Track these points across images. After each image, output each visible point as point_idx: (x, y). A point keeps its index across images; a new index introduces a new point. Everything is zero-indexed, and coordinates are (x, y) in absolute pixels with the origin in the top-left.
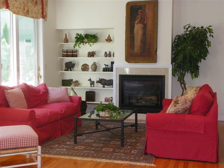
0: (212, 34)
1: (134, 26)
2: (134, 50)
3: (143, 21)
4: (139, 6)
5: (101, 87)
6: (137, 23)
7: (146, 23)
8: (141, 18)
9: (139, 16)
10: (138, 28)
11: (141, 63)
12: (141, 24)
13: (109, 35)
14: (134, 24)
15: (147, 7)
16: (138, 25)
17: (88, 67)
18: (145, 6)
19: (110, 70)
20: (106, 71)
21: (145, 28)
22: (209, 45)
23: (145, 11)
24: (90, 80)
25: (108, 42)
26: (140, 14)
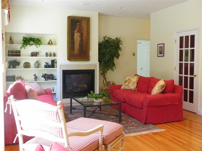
0: (122, 43)
1: (74, 34)
2: (74, 51)
3: (80, 31)
4: (77, 20)
5: (43, 80)
6: (76, 32)
7: (83, 32)
8: (79, 29)
9: (77, 27)
10: (77, 35)
11: (79, 61)
12: (79, 33)
13: (50, 40)
14: (74, 33)
15: (83, 22)
16: (77, 33)
17: (29, 65)
18: (81, 20)
19: (51, 67)
20: (48, 68)
21: (82, 36)
22: (120, 50)
23: (81, 24)
24: (35, 75)
25: (50, 45)
26: (78, 26)
